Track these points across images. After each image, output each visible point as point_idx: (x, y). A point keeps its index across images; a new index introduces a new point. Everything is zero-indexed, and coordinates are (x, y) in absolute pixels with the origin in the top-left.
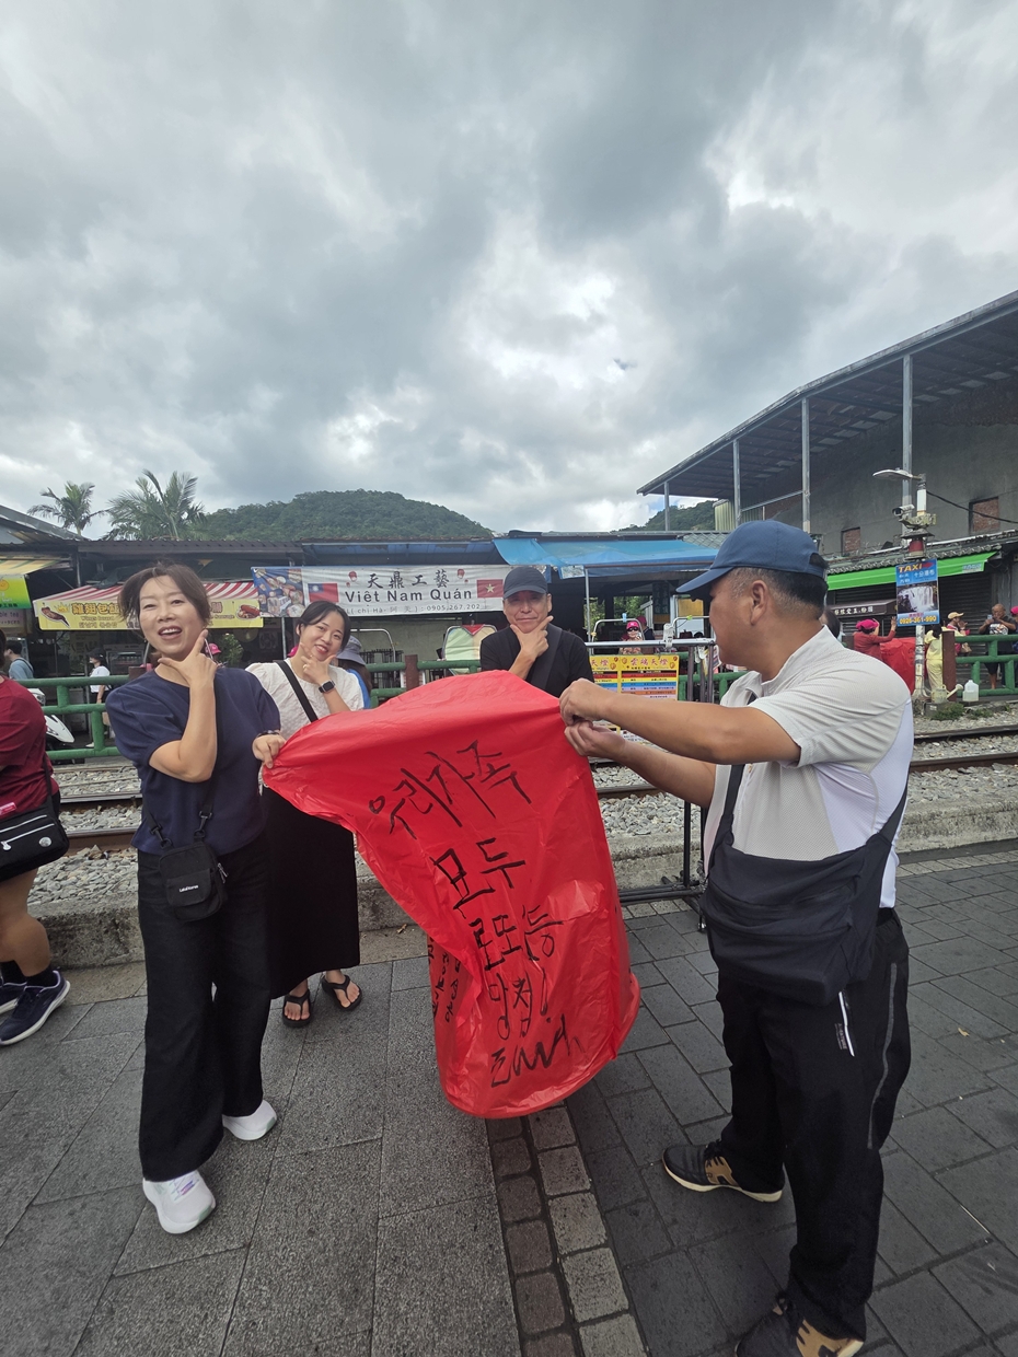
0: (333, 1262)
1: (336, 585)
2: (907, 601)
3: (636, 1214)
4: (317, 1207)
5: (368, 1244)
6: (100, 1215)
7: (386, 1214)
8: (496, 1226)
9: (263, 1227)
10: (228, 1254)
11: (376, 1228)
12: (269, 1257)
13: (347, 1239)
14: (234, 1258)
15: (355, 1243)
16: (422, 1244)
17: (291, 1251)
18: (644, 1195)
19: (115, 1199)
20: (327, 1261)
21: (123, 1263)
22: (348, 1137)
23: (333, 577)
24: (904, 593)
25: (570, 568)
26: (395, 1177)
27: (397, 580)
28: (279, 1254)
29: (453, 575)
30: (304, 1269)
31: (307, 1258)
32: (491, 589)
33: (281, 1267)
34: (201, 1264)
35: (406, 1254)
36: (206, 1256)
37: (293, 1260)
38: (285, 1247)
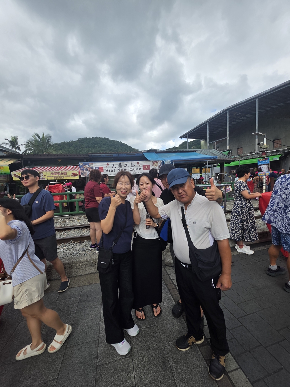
0: (156, 359)
1: (103, 167)
2: (261, 169)
3: (232, 342)
4: (146, 344)
5: (164, 354)
6: (87, 349)
7: (166, 345)
8: (196, 347)
9: (134, 350)
10: (127, 358)
11: (164, 349)
12: (138, 358)
13: (158, 353)
14: (129, 359)
15: (160, 354)
16: (179, 353)
17: (144, 357)
18: (233, 337)
19: (89, 345)
20: (154, 359)
21: (99, 362)
22: (148, 325)
23: (102, 165)
24: (260, 167)
25: (167, 161)
26: (164, 335)
27: (120, 166)
28: (141, 357)
29: (136, 164)
30: (149, 361)
31: (149, 358)
32: (146, 167)
33: (143, 361)
34: (120, 361)
35: (175, 356)
36: (121, 359)
37: (145, 359)
38: (142, 356)
